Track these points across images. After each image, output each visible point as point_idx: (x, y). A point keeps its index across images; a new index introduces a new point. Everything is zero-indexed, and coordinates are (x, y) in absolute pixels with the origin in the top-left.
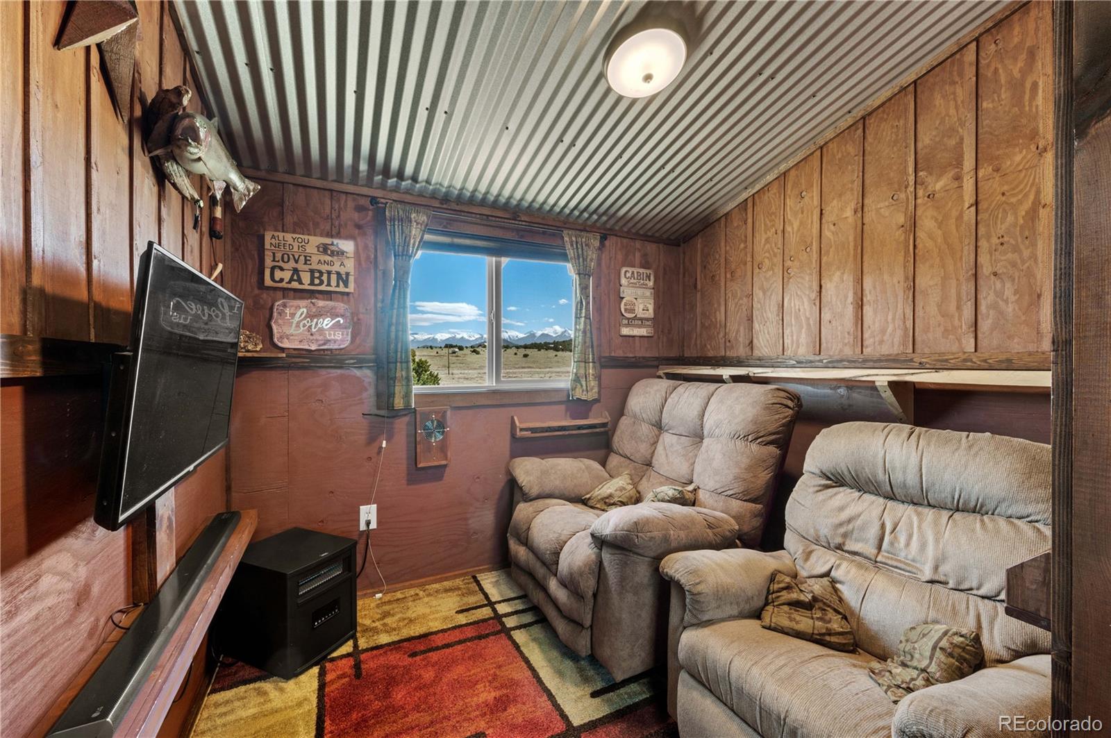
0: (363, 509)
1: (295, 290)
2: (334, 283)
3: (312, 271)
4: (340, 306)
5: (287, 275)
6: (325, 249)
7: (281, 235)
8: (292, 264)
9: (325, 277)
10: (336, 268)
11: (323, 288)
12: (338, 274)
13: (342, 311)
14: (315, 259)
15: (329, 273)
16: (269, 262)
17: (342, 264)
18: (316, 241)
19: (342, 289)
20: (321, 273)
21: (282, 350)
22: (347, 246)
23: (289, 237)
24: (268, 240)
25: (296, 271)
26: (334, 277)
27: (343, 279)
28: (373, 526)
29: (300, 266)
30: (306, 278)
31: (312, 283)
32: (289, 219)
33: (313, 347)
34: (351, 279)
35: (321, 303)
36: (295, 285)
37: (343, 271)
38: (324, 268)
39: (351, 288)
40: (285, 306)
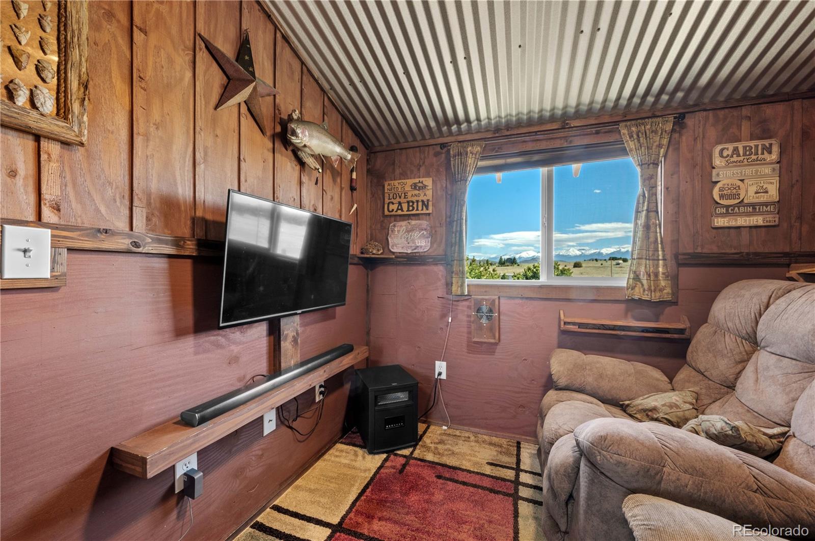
0: (437, 363)
1: (400, 216)
2: (420, 208)
3: (408, 202)
4: (424, 223)
5: (395, 207)
6: (415, 186)
7: (392, 182)
8: (398, 200)
9: (415, 206)
10: (420, 199)
11: (414, 212)
12: (423, 201)
13: (425, 227)
14: (409, 194)
15: (417, 201)
16: (387, 201)
17: (425, 195)
18: (410, 182)
19: (425, 211)
20: (413, 202)
21: (394, 253)
22: (428, 182)
23: (396, 182)
24: (386, 187)
25: (400, 203)
26: (420, 204)
27: (425, 205)
28: (444, 377)
29: (403, 200)
30: (405, 206)
31: (408, 210)
32: (398, 172)
33: (409, 252)
34: (430, 203)
35: (413, 222)
36: (400, 212)
37: (425, 199)
38: (414, 199)
39: (430, 211)
40: (394, 226)
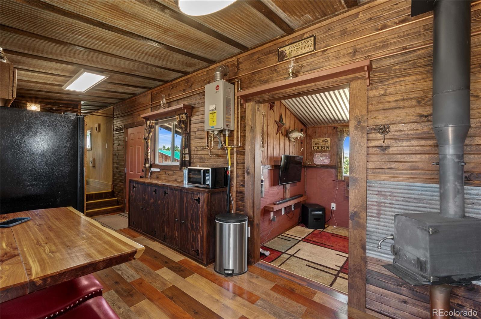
0: (332, 204)
1: (318, 151)
2: (326, 149)
3: (321, 146)
4: (327, 154)
5: (316, 148)
6: (324, 141)
7: (315, 139)
8: (317, 145)
9: (324, 147)
10: (326, 145)
11: (323, 150)
12: (327, 146)
13: (328, 155)
14: (322, 144)
15: (325, 146)
16: (313, 145)
17: (328, 144)
18: (322, 139)
19: (328, 150)
20: (323, 147)
21: (315, 164)
22: (329, 139)
23: (317, 139)
24: (313, 141)
25: (318, 147)
26: (326, 147)
27: (328, 147)
28: (335, 209)
29: (319, 145)
30: (320, 148)
31: (321, 149)
32: (317, 135)
33: (321, 164)
34: (330, 147)
35: (323, 153)
36: (318, 150)
37: (328, 145)
38: (324, 145)
39: (330, 150)
40: (316, 154)
